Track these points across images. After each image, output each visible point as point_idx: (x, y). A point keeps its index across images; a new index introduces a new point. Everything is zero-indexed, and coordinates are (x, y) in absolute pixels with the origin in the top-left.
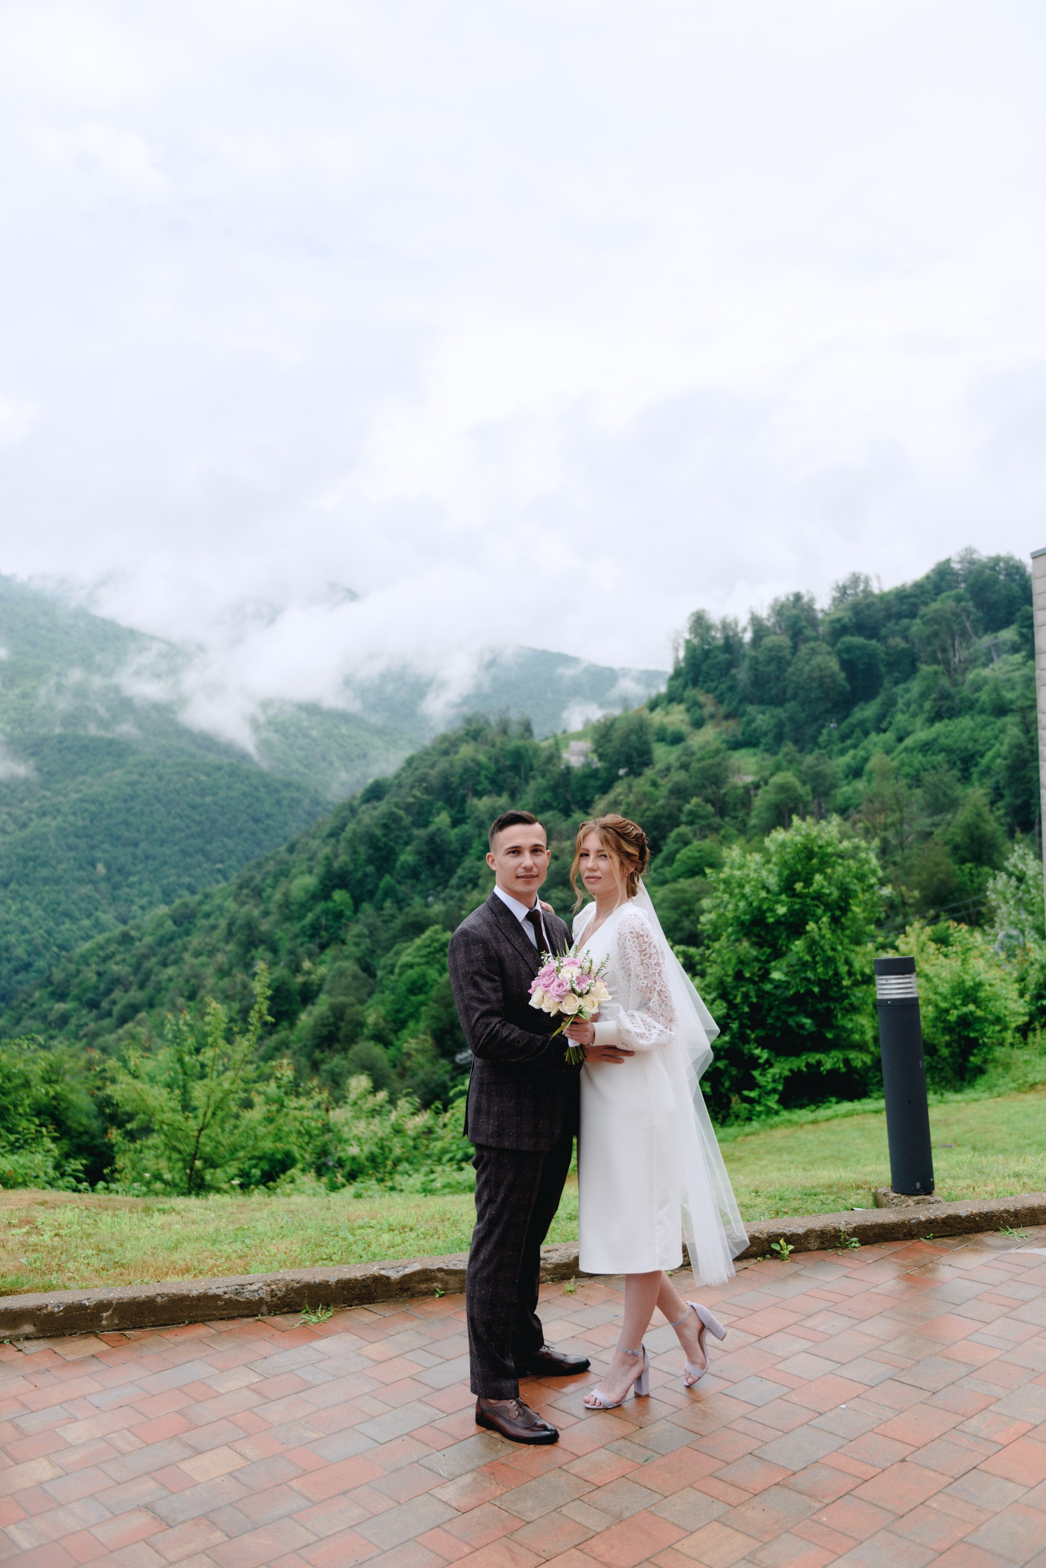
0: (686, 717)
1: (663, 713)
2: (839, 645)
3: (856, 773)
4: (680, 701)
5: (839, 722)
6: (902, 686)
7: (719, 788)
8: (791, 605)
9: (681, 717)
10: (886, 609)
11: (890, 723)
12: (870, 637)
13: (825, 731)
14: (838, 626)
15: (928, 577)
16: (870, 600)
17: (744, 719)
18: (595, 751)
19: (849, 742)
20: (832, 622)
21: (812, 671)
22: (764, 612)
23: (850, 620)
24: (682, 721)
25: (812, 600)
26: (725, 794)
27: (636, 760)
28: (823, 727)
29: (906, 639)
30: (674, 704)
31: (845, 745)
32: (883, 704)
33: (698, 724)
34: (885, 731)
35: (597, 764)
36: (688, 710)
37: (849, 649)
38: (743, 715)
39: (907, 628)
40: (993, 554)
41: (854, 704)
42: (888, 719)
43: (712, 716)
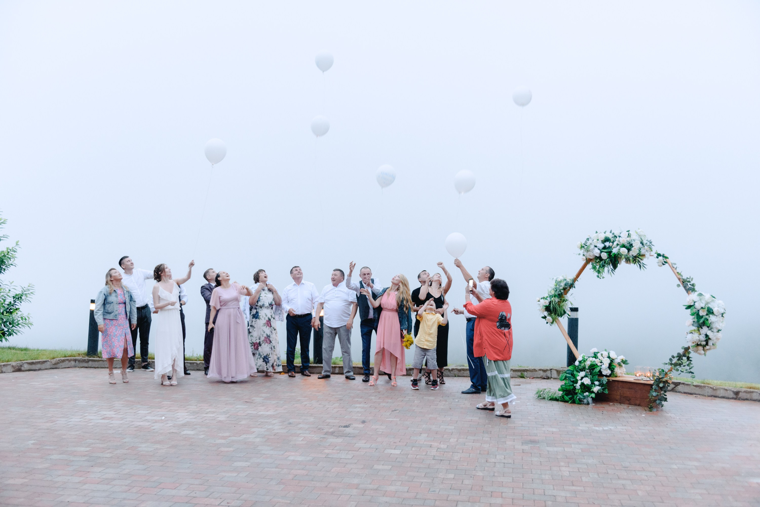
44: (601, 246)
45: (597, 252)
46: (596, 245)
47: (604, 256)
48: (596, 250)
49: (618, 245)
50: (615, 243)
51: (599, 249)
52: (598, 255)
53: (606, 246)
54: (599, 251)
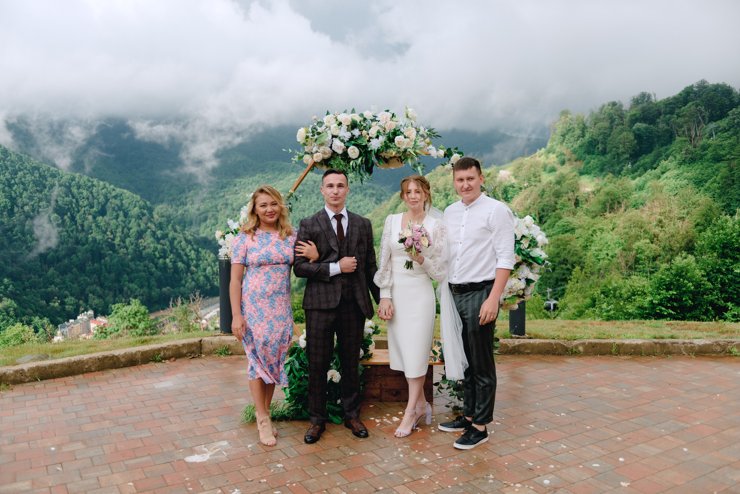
0: (556, 160)
1: (545, 158)
2: (634, 128)
3: (641, 188)
4: (554, 153)
5: (632, 164)
6: (665, 147)
7: (574, 194)
8: (610, 107)
9: (554, 160)
10: (658, 110)
11: (658, 165)
12: (650, 124)
13: (625, 168)
14: (633, 118)
15: (680, 94)
16: (651, 105)
17: (585, 161)
18: (513, 175)
19: (637, 174)
20: (631, 116)
21: (621, 139)
22: (597, 111)
23: (640, 115)
24: (554, 162)
25: (621, 106)
26: (578, 196)
27: (533, 179)
28: (624, 166)
29: (668, 124)
30: (551, 154)
31: (634, 175)
32: (655, 156)
33: (563, 163)
34: (655, 169)
35: (513, 181)
36: (557, 157)
37: (638, 130)
38: (584, 160)
39: (670, 119)
40: (715, 83)
41: (640, 156)
42: (657, 163)
43: (569, 160)
44: (348, 135)
45: (338, 146)
46: (335, 134)
47: (353, 152)
48: (337, 142)
49: (378, 132)
50: (373, 132)
51: (342, 141)
52: (340, 152)
53: (354, 136)
54: (342, 144)
